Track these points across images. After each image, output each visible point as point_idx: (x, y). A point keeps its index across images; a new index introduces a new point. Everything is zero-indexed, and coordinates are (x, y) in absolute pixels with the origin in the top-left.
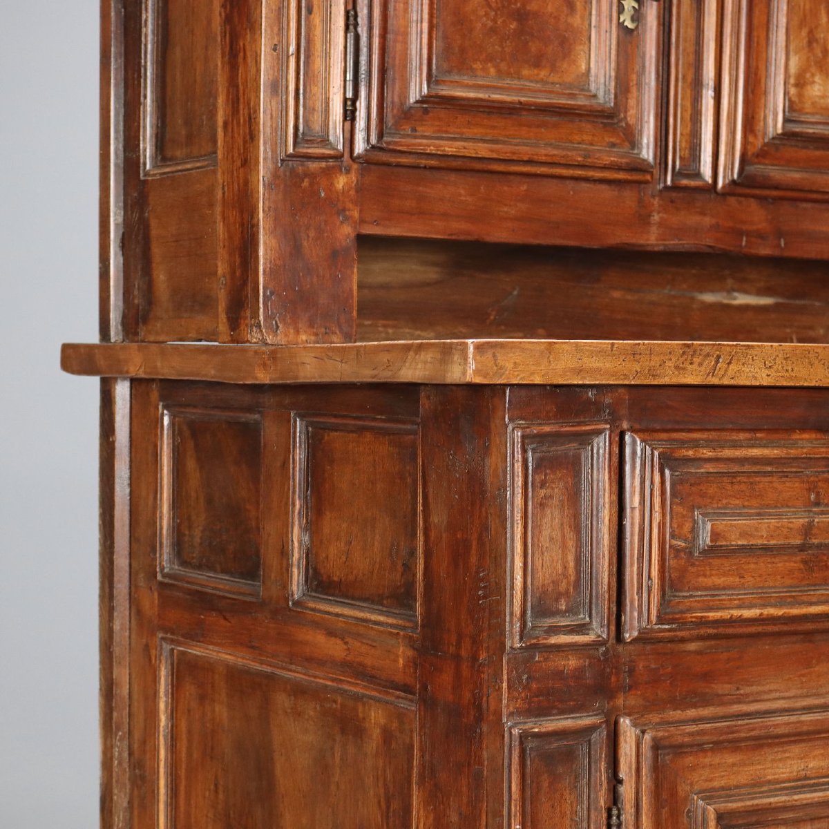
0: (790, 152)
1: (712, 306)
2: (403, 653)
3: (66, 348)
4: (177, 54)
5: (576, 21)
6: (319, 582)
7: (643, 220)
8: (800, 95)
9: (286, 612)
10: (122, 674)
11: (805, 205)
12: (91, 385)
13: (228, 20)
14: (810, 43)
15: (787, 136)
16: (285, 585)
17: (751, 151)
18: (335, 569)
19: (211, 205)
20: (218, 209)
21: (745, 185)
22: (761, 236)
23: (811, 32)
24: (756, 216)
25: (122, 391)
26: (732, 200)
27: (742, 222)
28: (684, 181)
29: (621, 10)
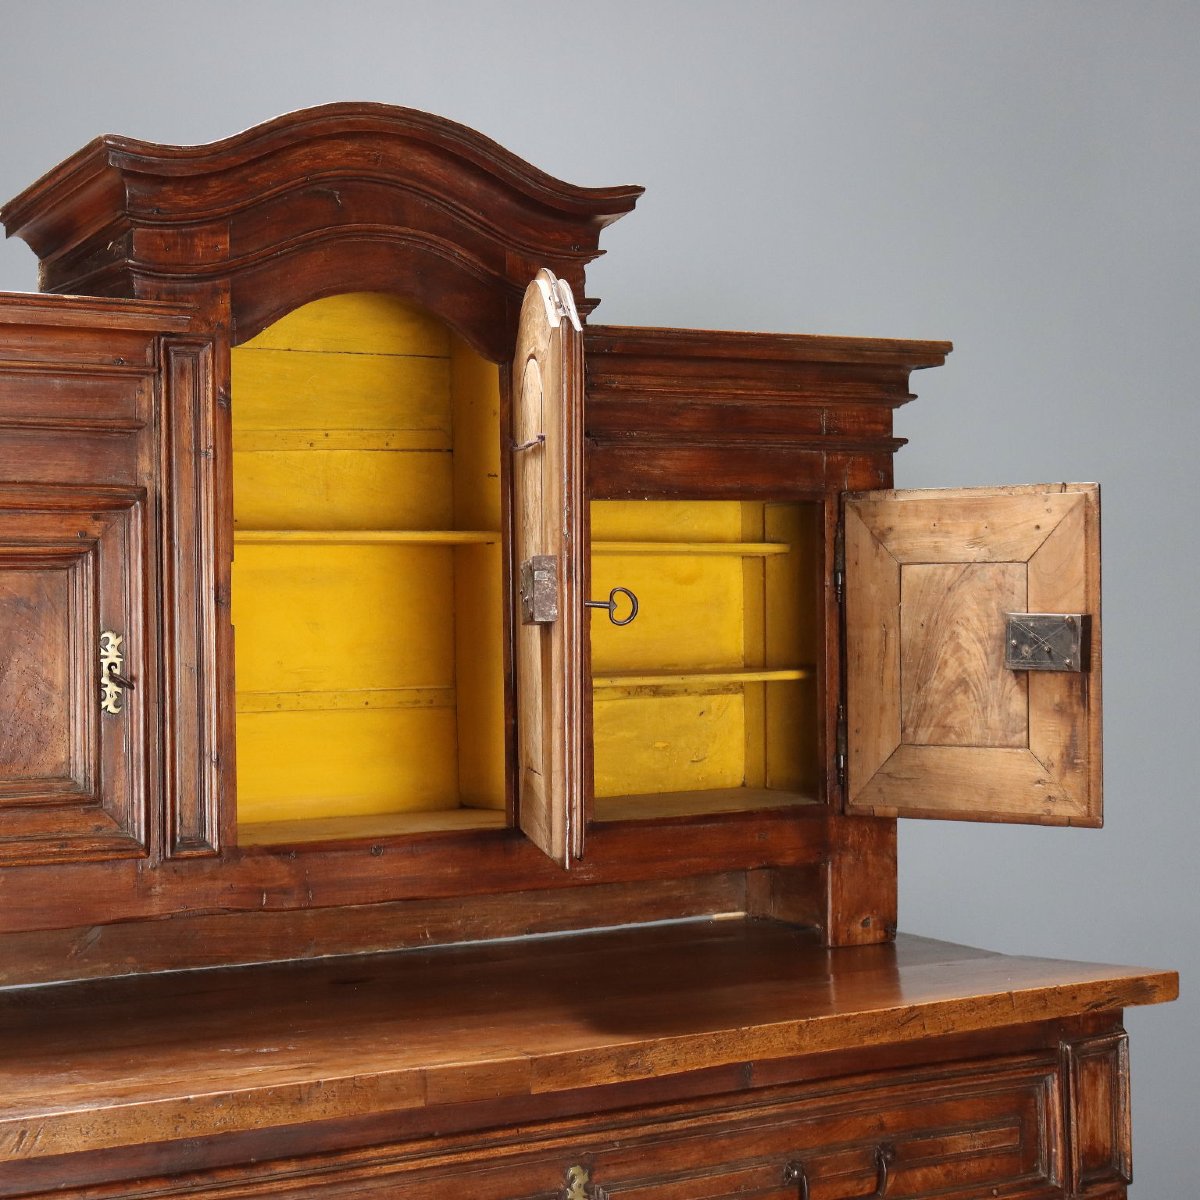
22: (285, 891)
24: (278, 872)
27: (262, 881)
28: (186, 853)
29: (99, 699)
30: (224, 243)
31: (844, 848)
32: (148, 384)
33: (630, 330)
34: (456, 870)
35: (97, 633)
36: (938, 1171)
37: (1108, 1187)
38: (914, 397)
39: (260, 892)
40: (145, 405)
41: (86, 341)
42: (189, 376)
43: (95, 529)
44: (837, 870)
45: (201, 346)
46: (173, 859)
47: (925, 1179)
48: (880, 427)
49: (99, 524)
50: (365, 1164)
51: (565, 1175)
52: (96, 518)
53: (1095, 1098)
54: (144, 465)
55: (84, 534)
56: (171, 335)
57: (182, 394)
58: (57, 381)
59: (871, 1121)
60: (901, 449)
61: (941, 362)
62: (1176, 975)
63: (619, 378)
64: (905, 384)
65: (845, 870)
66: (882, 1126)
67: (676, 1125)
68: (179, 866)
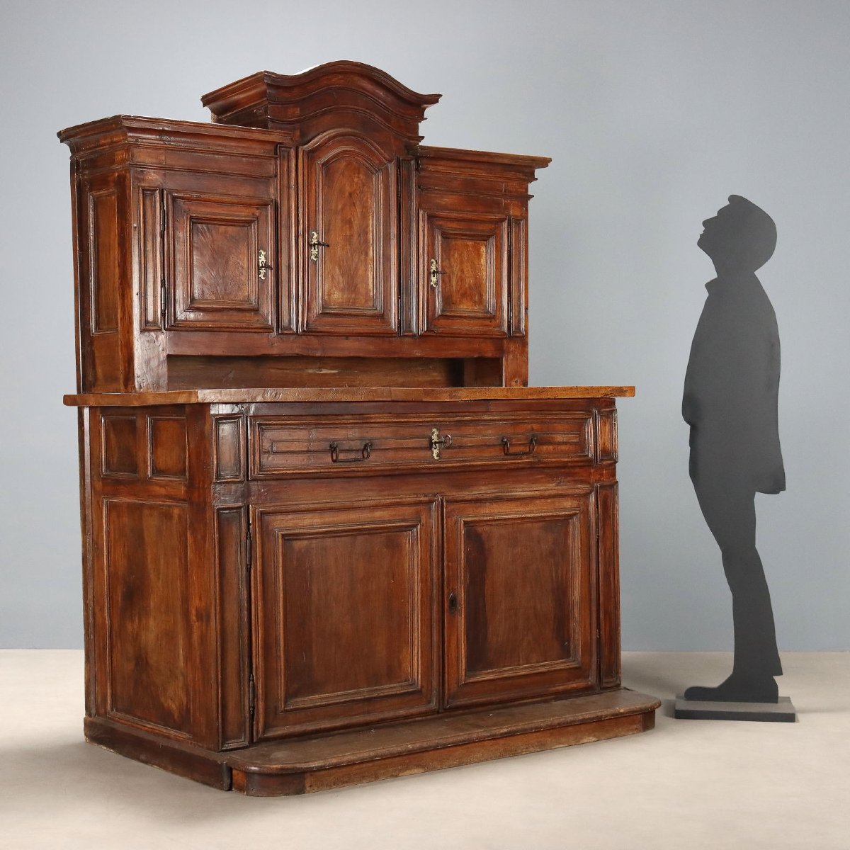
0: (325, 319)
1: (311, 374)
2: (183, 489)
3: (65, 396)
4: (103, 292)
5: (243, 278)
6: (156, 471)
7: (271, 346)
8: (329, 298)
9: (147, 481)
10: (89, 512)
11: (332, 338)
12: (74, 410)
13: (121, 284)
14: (332, 280)
15: (324, 314)
16: (146, 472)
17: (310, 319)
18: (162, 466)
19: (117, 346)
20: (119, 348)
21: (309, 331)
22: (316, 349)
23: (333, 276)
24: (314, 341)
25: (86, 411)
26: (303, 337)
27: (309, 345)
28: (286, 332)
29: (259, 273)
30: (298, 111)
31: (509, 352)
32: (273, 162)
33: (437, 148)
34: (373, 347)
35: (258, 250)
36: (551, 447)
37: (609, 462)
38: (537, 179)
39: (309, 349)
40: (272, 169)
41: (254, 145)
42: (286, 160)
43: (257, 213)
44: (507, 360)
45: (291, 148)
46: (282, 334)
47: (547, 449)
48: (524, 190)
49: (258, 211)
50: (371, 418)
51: (431, 430)
52: (258, 209)
53: (605, 431)
54: (272, 191)
55: (253, 214)
56: (281, 143)
57: (284, 166)
58: (244, 159)
59: (529, 427)
60: (531, 199)
61: (547, 166)
62: (634, 387)
63: (431, 167)
64: (533, 174)
65: (509, 361)
66: (533, 429)
67: (466, 418)
68: (282, 336)
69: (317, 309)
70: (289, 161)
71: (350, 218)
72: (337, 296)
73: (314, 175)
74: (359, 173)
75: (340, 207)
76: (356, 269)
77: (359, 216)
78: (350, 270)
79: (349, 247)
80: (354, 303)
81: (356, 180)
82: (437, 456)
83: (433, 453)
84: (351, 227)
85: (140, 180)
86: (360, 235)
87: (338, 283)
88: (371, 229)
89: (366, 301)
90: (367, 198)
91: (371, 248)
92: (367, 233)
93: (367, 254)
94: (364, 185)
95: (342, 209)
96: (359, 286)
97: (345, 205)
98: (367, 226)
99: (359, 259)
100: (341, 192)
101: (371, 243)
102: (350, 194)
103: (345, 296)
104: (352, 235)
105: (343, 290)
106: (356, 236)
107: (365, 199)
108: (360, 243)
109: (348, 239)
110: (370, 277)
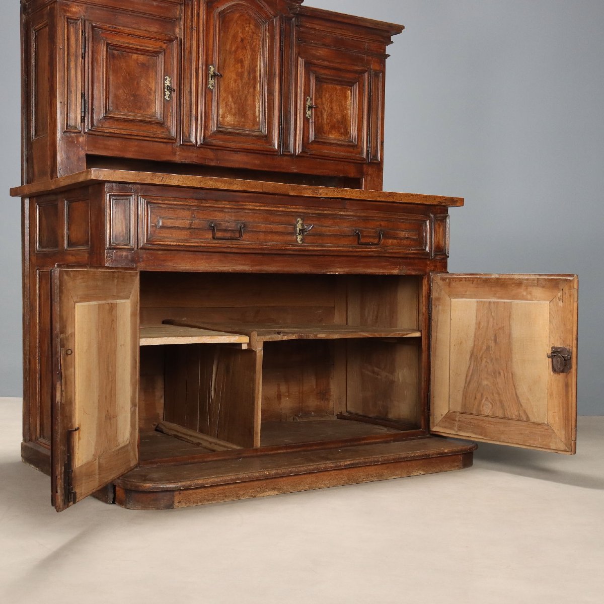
0: (220, 136)
2: (87, 255)
3: (11, 189)
4: (40, 107)
5: (152, 97)
6: (70, 244)
7: (174, 154)
8: (223, 120)
9: (63, 253)
10: (27, 281)
11: (226, 152)
12: (18, 199)
13: (50, 95)
14: (226, 106)
15: (218, 131)
16: (63, 246)
17: (207, 135)
18: (73, 240)
19: (47, 146)
21: (206, 145)
22: (212, 160)
23: (226, 102)
24: (210, 154)
25: (27, 201)
26: (201, 148)
27: (205, 156)
28: (186, 144)
29: (165, 95)
31: (367, 174)
32: (179, 7)
33: (313, 8)
34: (259, 162)
35: (164, 77)
36: (395, 241)
37: (442, 257)
38: (392, 42)
39: (205, 159)
40: (178, 13)
42: (190, 6)
43: (164, 46)
44: (366, 181)
46: (182, 145)
47: (392, 242)
48: (382, 51)
49: (165, 45)
50: (245, 205)
51: (296, 220)
52: (164, 43)
53: (439, 232)
54: (177, 30)
55: (161, 47)
57: (188, 11)
59: (378, 223)
60: (388, 58)
61: (401, 32)
62: (464, 199)
63: (308, 24)
64: (390, 38)
65: (368, 181)
66: (381, 225)
67: (326, 212)
68: (184, 147)
69: (213, 128)
70: (192, 8)
71: (242, 59)
72: (229, 119)
73: (212, 21)
74: (249, 24)
75: (233, 49)
76: (246, 99)
77: (249, 57)
78: (241, 99)
79: (240, 81)
80: (244, 126)
81: (247, 29)
82: (301, 241)
83: (297, 238)
84: (242, 66)
85: (66, 11)
86: (250, 72)
87: (231, 109)
88: (259, 69)
89: (254, 125)
90: (256, 44)
91: (258, 84)
92: (255, 72)
93: (255, 88)
94: (253, 33)
95: (236, 51)
96: (248, 113)
97: (237, 48)
98: (256, 66)
99: (248, 91)
100: (235, 37)
101: (259, 79)
102: (242, 40)
103: (236, 119)
104: (243, 73)
105: (234, 115)
106: (246, 73)
107: (254, 44)
108: (249, 79)
109: (240, 75)
110: (257, 106)
